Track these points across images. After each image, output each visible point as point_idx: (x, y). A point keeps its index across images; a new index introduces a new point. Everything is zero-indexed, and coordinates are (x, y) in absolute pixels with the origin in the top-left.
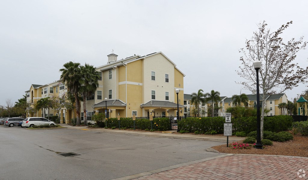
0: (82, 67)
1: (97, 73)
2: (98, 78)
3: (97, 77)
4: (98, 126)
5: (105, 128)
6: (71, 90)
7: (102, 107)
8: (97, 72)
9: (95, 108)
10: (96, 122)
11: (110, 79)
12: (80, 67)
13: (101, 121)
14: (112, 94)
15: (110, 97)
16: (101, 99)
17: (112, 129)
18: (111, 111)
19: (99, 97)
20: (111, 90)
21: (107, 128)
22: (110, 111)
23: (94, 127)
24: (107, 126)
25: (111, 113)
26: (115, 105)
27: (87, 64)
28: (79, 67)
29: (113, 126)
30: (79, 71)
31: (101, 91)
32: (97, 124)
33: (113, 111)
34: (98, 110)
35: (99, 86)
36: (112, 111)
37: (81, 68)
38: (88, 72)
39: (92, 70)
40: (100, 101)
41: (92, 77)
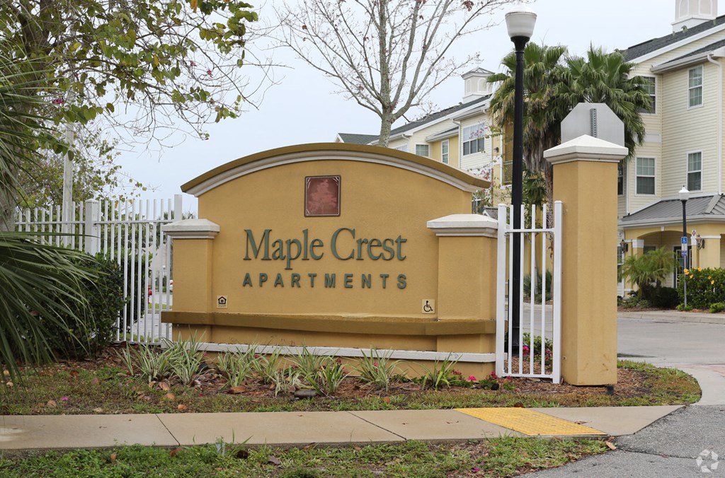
0: (575, 64)
1: (636, 85)
2: (644, 107)
3: (639, 103)
4: (646, 302)
5: (681, 310)
6: (533, 159)
7: (659, 226)
8: (639, 80)
9: (626, 230)
10: (636, 288)
11: (691, 104)
12: (569, 62)
13: (659, 283)
14: (701, 171)
15: (694, 181)
16: (653, 193)
17: (711, 310)
18: (702, 244)
19: (646, 185)
20: (700, 153)
21: (687, 310)
22: (694, 242)
23: (630, 307)
24: (689, 299)
25: (701, 251)
26: (716, 216)
27: (596, 48)
28: (565, 65)
29: (714, 301)
30: (566, 83)
31: (653, 159)
32: (640, 294)
33: (708, 244)
34: (640, 238)
35: (646, 139)
36: (704, 241)
37: (572, 67)
38: (602, 84)
39: (617, 72)
40: (647, 200)
41: (620, 102)
